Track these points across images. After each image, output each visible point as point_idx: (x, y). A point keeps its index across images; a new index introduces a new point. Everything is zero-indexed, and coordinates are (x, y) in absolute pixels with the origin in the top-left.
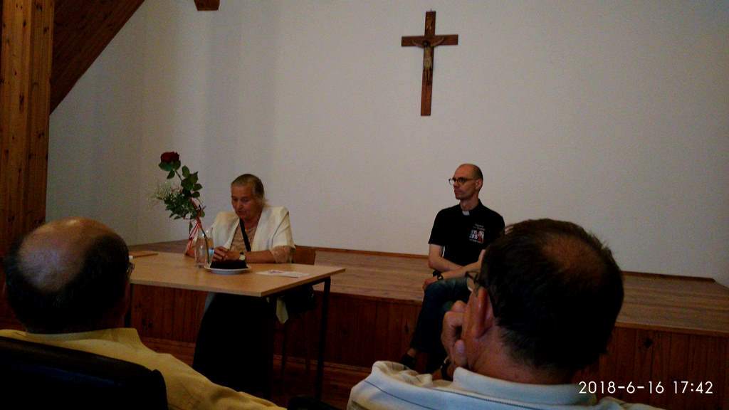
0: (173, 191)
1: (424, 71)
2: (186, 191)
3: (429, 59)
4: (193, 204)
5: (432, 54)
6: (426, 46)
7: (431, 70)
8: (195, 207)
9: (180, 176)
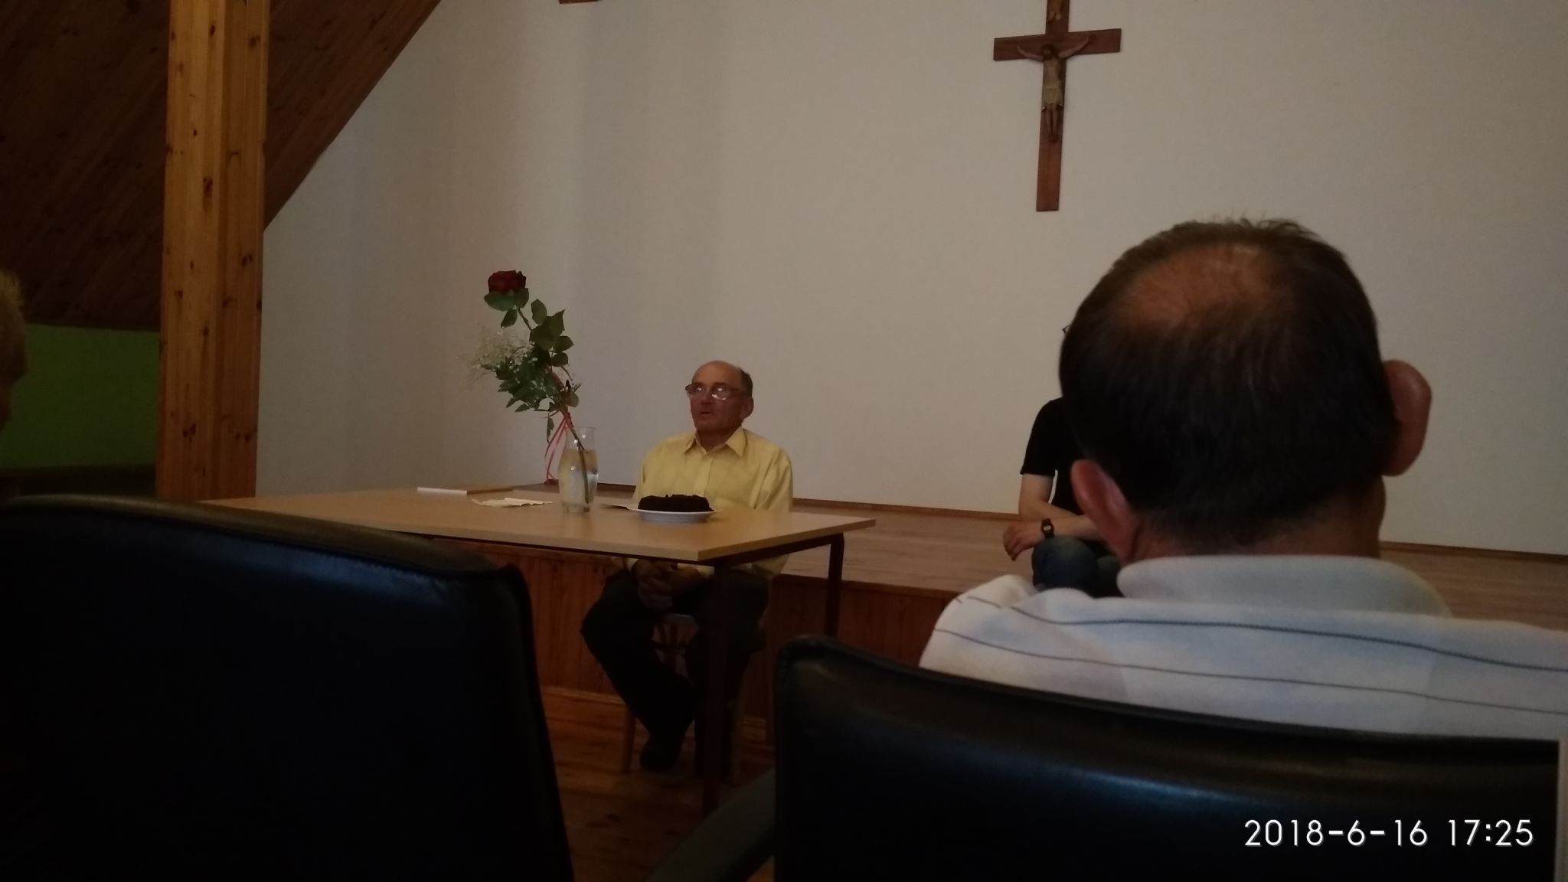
0: (514, 351)
1: (1044, 111)
2: (539, 352)
3: (1055, 85)
4: (555, 379)
5: (1062, 75)
6: (1050, 59)
7: (1060, 109)
8: (559, 385)
9: (526, 321)
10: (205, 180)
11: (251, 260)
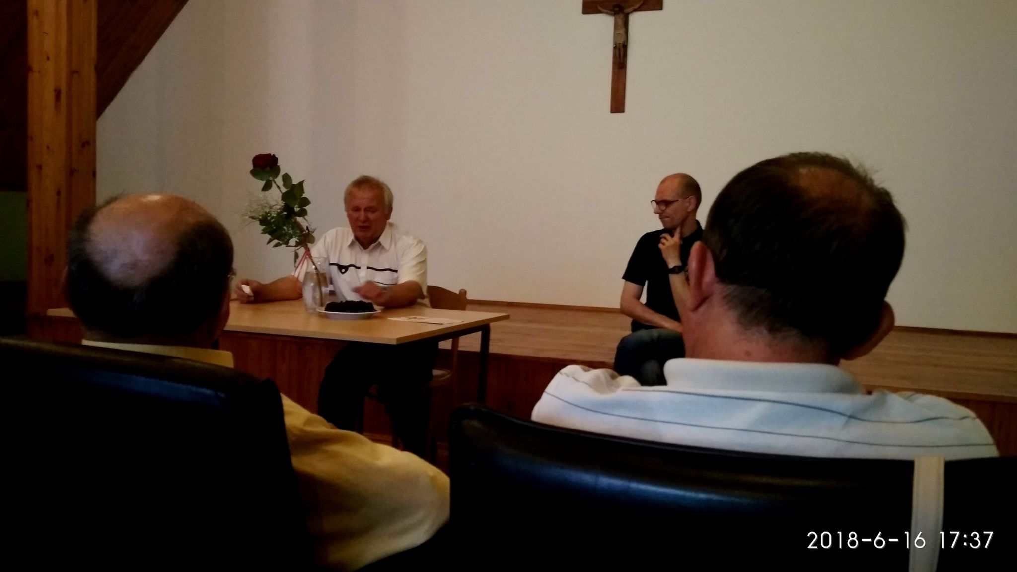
0: (271, 207)
2: (288, 208)
4: (298, 226)
7: (625, 46)
8: (302, 230)
9: (278, 187)
10: (55, 91)
11: (88, 144)
